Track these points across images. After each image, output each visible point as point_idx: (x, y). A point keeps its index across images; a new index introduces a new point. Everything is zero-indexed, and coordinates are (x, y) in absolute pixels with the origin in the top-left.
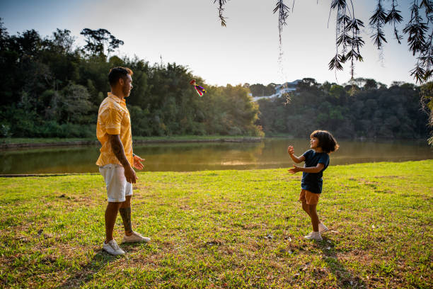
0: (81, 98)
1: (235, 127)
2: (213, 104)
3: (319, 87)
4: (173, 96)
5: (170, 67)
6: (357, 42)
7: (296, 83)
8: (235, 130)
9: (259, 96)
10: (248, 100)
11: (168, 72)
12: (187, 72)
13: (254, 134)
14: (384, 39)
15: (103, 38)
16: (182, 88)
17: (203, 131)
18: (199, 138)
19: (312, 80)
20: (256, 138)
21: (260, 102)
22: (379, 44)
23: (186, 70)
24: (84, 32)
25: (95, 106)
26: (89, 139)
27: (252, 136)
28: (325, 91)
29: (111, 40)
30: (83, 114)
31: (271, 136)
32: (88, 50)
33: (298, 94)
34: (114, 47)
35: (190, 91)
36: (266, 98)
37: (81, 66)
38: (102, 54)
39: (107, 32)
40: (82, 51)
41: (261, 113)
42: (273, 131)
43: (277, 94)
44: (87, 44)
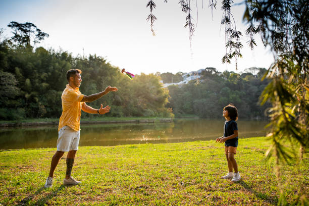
0: (9, 84)
1: (149, 110)
2: (129, 89)
3: (219, 75)
4: (93, 82)
5: (91, 58)
6: (239, 45)
7: (200, 72)
8: (148, 112)
9: (168, 83)
10: (159, 86)
11: (89, 62)
12: (106, 63)
13: (166, 115)
14: (255, 44)
15: (29, 31)
16: (102, 76)
17: (121, 113)
18: (117, 119)
19: (213, 69)
20: (167, 119)
21: (170, 88)
22: (252, 47)
23: (105, 61)
24: (11, 24)
25: (22, 92)
26: (16, 121)
27: (164, 117)
28: (224, 78)
29: (37, 33)
30: (10, 99)
31: (179, 117)
32: (15, 41)
33: (202, 81)
34: (40, 39)
35: (110, 78)
36: (175, 84)
37: (9, 55)
38: (28, 45)
39: (33, 25)
40: (9, 41)
41: (171, 98)
42: (181, 113)
43: (184, 81)
44: (14, 35)
